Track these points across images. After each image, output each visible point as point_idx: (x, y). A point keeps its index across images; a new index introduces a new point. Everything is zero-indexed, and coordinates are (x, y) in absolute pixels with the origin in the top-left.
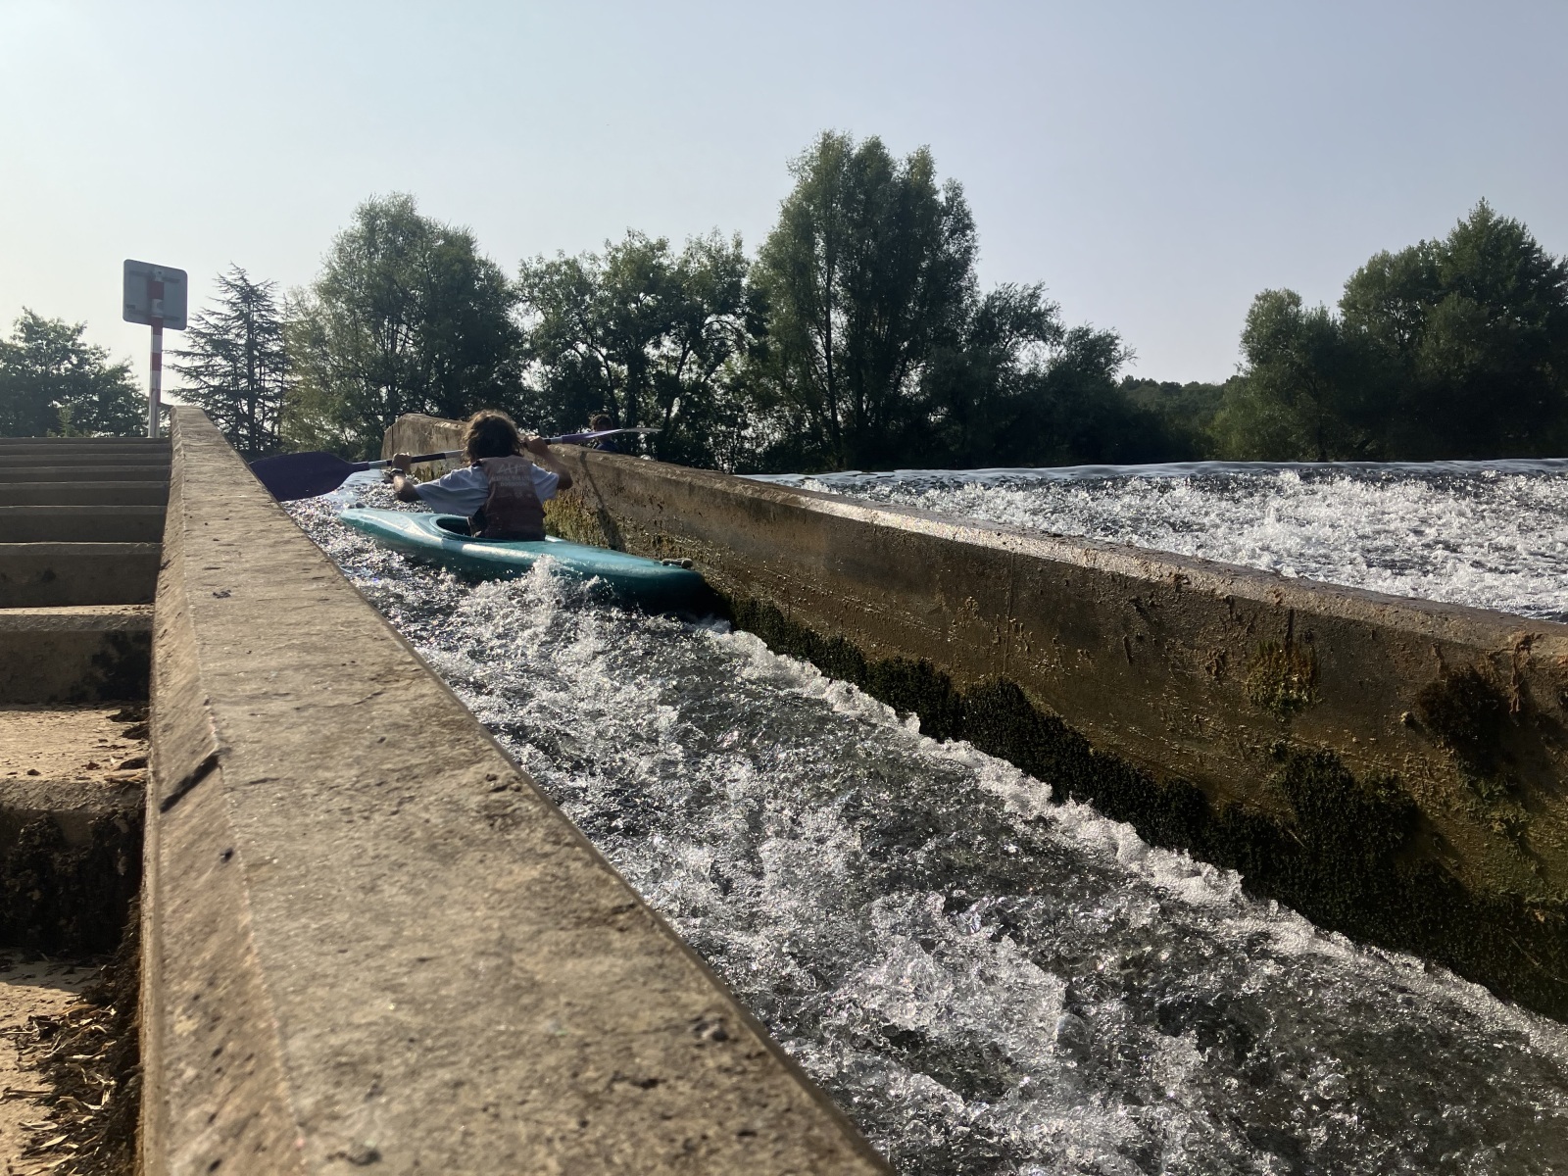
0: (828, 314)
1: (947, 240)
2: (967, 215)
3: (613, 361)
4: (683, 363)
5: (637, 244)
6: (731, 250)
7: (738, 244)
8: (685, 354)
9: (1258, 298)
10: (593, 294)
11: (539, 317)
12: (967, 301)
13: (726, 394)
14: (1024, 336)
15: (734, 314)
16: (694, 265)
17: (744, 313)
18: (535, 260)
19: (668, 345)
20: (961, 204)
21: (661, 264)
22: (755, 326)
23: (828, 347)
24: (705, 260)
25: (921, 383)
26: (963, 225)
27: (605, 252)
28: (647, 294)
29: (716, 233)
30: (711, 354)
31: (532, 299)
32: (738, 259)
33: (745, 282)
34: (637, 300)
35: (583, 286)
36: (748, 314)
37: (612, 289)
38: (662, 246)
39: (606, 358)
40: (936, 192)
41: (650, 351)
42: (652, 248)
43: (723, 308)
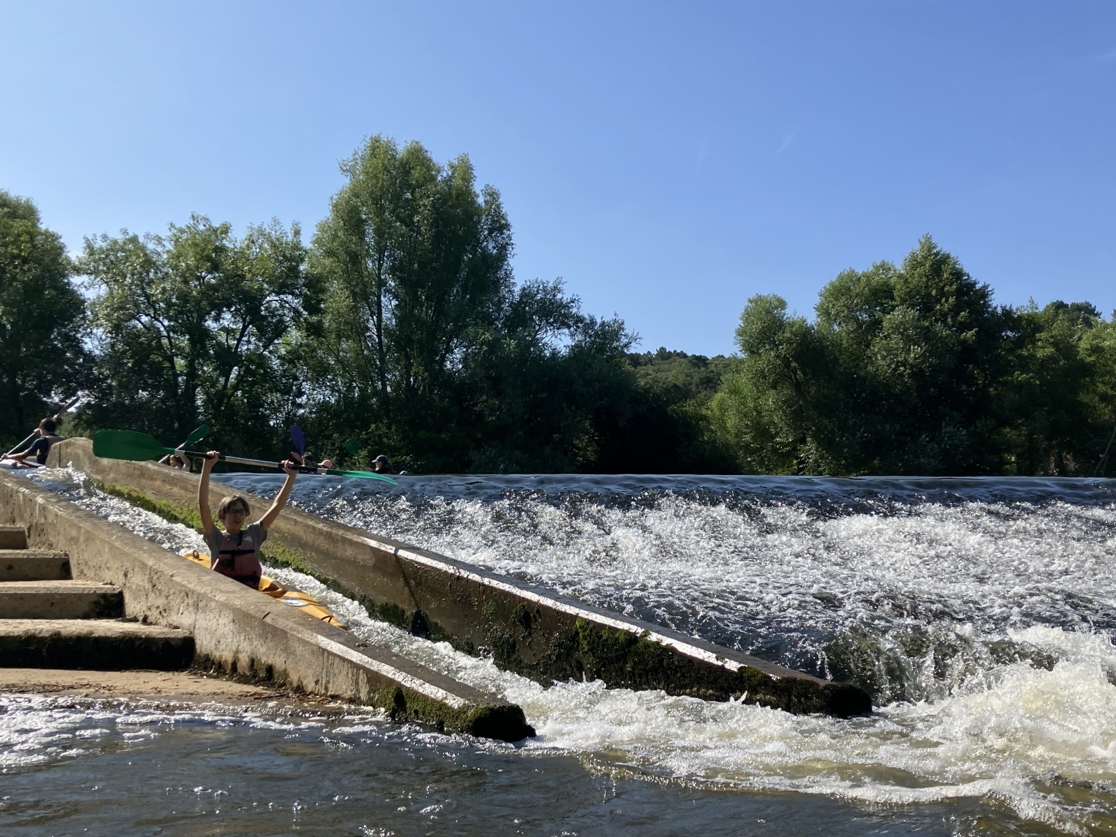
0: (379, 297)
1: (486, 238)
2: (503, 217)
3: (175, 332)
4: (242, 335)
5: (201, 227)
6: (290, 237)
7: (297, 233)
8: (245, 328)
9: (750, 301)
10: (157, 270)
11: (103, 291)
12: (504, 291)
13: (282, 365)
14: (551, 324)
15: (293, 294)
16: (255, 249)
17: (301, 295)
18: (99, 239)
19: (227, 319)
20: (498, 206)
21: (224, 246)
22: (312, 306)
23: (378, 327)
24: (266, 245)
25: (465, 360)
26: (500, 226)
27: (169, 234)
28: (209, 272)
29: (276, 221)
30: (271, 329)
31: (96, 272)
32: (296, 247)
33: (303, 267)
34: (198, 278)
35: (148, 263)
36: (306, 295)
37: (175, 268)
38: (226, 230)
39: (168, 329)
40: (478, 196)
41: (210, 324)
42: (215, 231)
43: (282, 288)
